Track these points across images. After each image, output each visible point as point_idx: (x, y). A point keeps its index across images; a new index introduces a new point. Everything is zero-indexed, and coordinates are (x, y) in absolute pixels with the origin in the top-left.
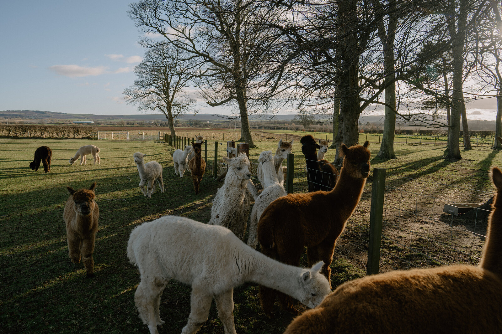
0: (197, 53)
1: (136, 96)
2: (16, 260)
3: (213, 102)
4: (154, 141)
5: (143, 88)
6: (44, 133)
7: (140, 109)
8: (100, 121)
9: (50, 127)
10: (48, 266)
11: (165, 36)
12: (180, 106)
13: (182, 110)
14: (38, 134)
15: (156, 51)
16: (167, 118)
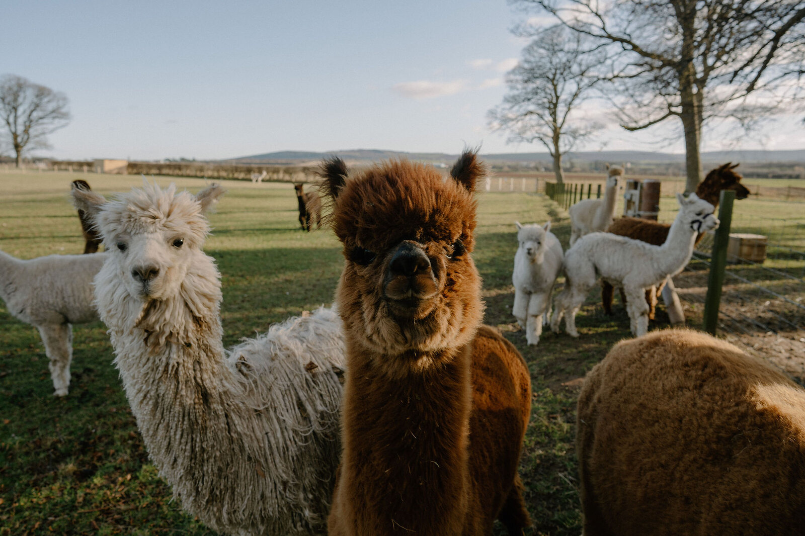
0: (609, 37)
1: (505, 120)
3: (633, 125)
4: (527, 193)
5: (516, 108)
7: (509, 141)
11: (554, 13)
12: (574, 134)
13: (578, 142)
15: (539, 43)
16: (552, 155)
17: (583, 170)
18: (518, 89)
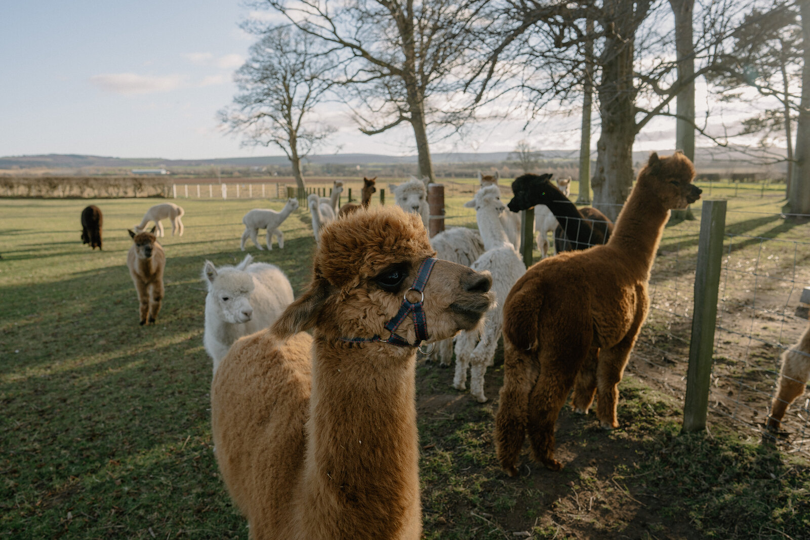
0: (341, 42)
1: (237, 123)
2: (58, 384)
3: (369, 129)
4: (269, 199)
5: (248, 109)
6: (84, 190)
7: (243, 144)
8: (176, 168)
9: (96, 179)
10: (111, 393)
11: (284, 12)
12: (310, 137)
13: (314, 145)
14: (76, 191)
15: (268, 41)
16: (290, 159)
17: (316, 174)
18: (248, 90)
